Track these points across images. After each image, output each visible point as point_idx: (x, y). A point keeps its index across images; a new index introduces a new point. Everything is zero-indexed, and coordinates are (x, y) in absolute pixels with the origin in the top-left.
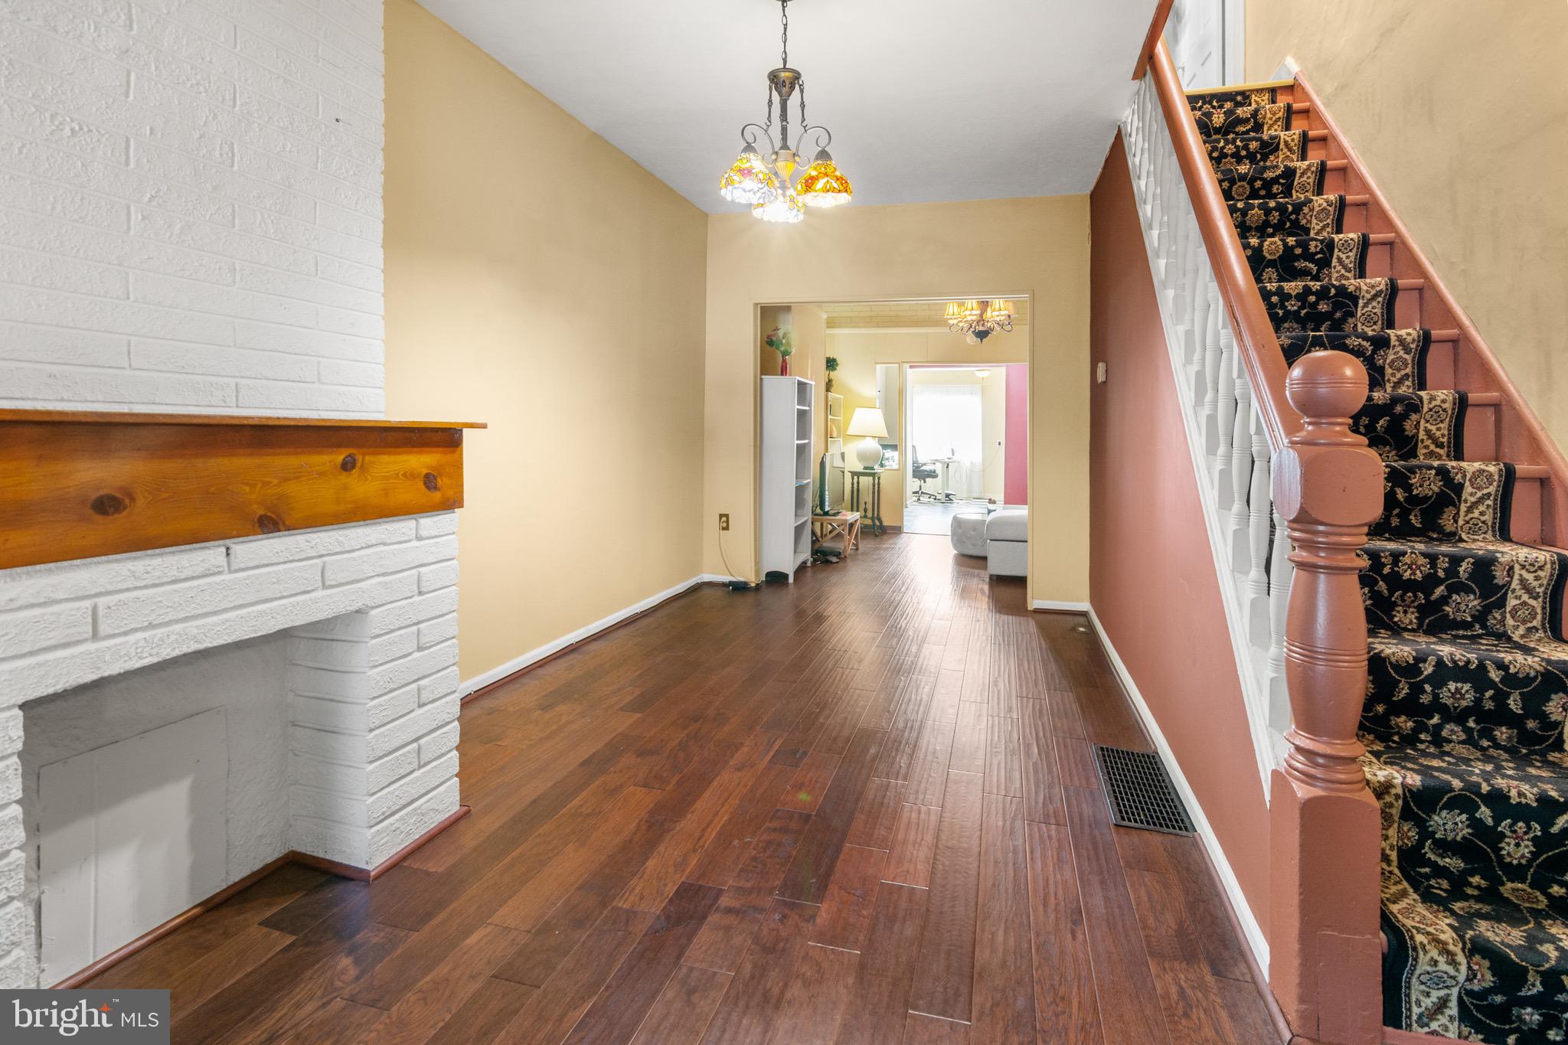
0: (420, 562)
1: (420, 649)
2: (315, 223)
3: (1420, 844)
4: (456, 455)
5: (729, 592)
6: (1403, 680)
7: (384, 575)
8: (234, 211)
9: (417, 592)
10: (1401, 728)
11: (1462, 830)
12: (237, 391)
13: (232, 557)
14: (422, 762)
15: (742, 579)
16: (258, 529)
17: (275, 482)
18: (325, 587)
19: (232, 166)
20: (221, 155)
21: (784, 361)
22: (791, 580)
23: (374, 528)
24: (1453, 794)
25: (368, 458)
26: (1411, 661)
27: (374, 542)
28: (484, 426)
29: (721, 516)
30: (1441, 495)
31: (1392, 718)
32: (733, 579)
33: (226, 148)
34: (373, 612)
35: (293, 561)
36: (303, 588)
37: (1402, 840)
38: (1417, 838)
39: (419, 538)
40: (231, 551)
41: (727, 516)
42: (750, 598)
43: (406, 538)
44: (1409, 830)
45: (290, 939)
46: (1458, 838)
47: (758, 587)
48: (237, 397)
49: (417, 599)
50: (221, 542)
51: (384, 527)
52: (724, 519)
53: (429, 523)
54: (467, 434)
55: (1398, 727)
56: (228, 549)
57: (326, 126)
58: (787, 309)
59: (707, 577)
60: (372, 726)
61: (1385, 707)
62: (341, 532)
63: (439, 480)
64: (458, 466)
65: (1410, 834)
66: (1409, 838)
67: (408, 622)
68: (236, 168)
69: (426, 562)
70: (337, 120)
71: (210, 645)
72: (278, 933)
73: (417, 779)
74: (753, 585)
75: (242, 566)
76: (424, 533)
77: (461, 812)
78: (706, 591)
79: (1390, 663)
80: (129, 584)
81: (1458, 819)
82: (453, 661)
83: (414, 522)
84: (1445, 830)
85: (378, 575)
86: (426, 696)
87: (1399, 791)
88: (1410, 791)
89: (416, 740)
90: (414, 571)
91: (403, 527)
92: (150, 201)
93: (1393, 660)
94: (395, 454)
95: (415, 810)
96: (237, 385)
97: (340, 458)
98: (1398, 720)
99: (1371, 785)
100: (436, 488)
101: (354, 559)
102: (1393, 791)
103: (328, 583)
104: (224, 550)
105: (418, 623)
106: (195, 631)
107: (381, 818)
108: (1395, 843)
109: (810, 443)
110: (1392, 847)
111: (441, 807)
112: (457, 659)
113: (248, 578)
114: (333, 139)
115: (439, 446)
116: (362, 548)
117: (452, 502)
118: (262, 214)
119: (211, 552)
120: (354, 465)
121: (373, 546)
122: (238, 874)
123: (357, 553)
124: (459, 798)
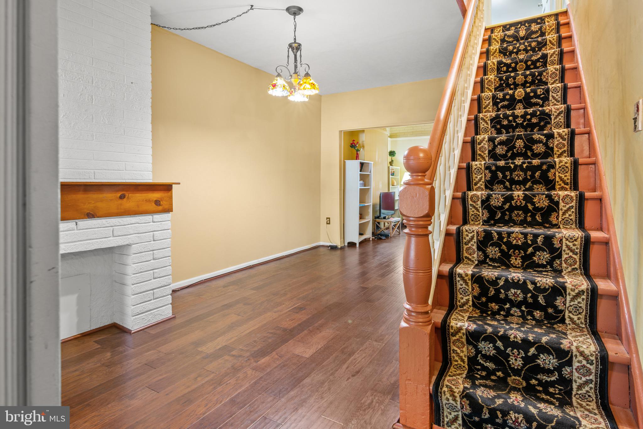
0: (154, 230)
1: (154, 259)
2: (124, 118)
3: (476, 356)
4: (169, 194)
5: (329, 249)
6: (491, 287)
7: (138, 233)
8: (93, 117)
9: (152, 240)
10: (493, 308)
11: (492, 351)
12: (94, 173)
13: (78, 225)
14: (155, 298)
15: (335, 245)
16: (86, 217)
17: (93, 202)
18: (113, 236)
19: (92, 102)
20: (88, 100)
21: (357, 154)
22: (358, 246)
23: (134, 218)
24: (486, 335)
25: (130, 195)
26: (494, 279)
27: (134, 223)
28: (179, 184)
29: (327, 218)
30: (549, 206)
31: (489, 304)
32: (331, 244)
33: (90, 98)
34: (133, 246)
35: (101, 227)
36: (104, 236)
37: (469, 353)
38: (475, 353)
39: (154, 222)
40: (77, 224)
41: (329, 218)
42: (338, 252)
43: (148, 222)
44: (471, 349)
45: (98, 346)
46: (491, 354)
47: (342, 248)
48: (94, 176)
49: (152, 242)
50: (74, 221)
51: (140, 217)
52: (328, 220)
53: (157, 217)
54: (174, 186)
55: (492, 308)
56: (76, 223)
57: (127, 85)
58: (363, 131)
59: (322, 243)
60: (133, 283)
61: (486, 299)
62: (120, 219)
63: (161, 202)
64: (171, 198)
65: (472, 351)
66: (472, 353)
67: (148, 250)
68: (94, 103)
69: (156, 230)
70: (132, 83)
73: (152, 303)
74: (339, 247)
75: (81, 228)
76: (155, 220)
77: (172, 317)
78: (322, 249)
79: (485, 279)
81: (489, 346)
82: (169, 265)
83: (151, 216)
84: (485, 350)
85: (136, 234)
86: (156, 275)
87: (464, 331)
88: (469, 332)
89: (153, 290)
90: (151, 233)
91: (149, 218)
93: (487, 278)
94: (141, 193)
95: (152, 313)
96: (94, 172)
97: (119, 195)
98: (492, 305)
99: (453, 328)
100: (160, 205)
101: (125, 228)
102: (462, 331)
103: (115, 235)
104: (75, 223)
105: (153, 250)
106: (64, 247)
107: (137, 314)
108: (466, 354)
109: (371, 188)
110: (465, 356)
111: (163, 314)
112: (171, 264)
113: (84, 232)
114: (130, 89)
115: (161, 191)
116: (129, 224)
117: (169, 210)
118: (103, 117)
119: (70, 223)
120: (124, 197)
121: (133, 224)
122: (94, 327)
123: (127, 226)
124: (171, 312)
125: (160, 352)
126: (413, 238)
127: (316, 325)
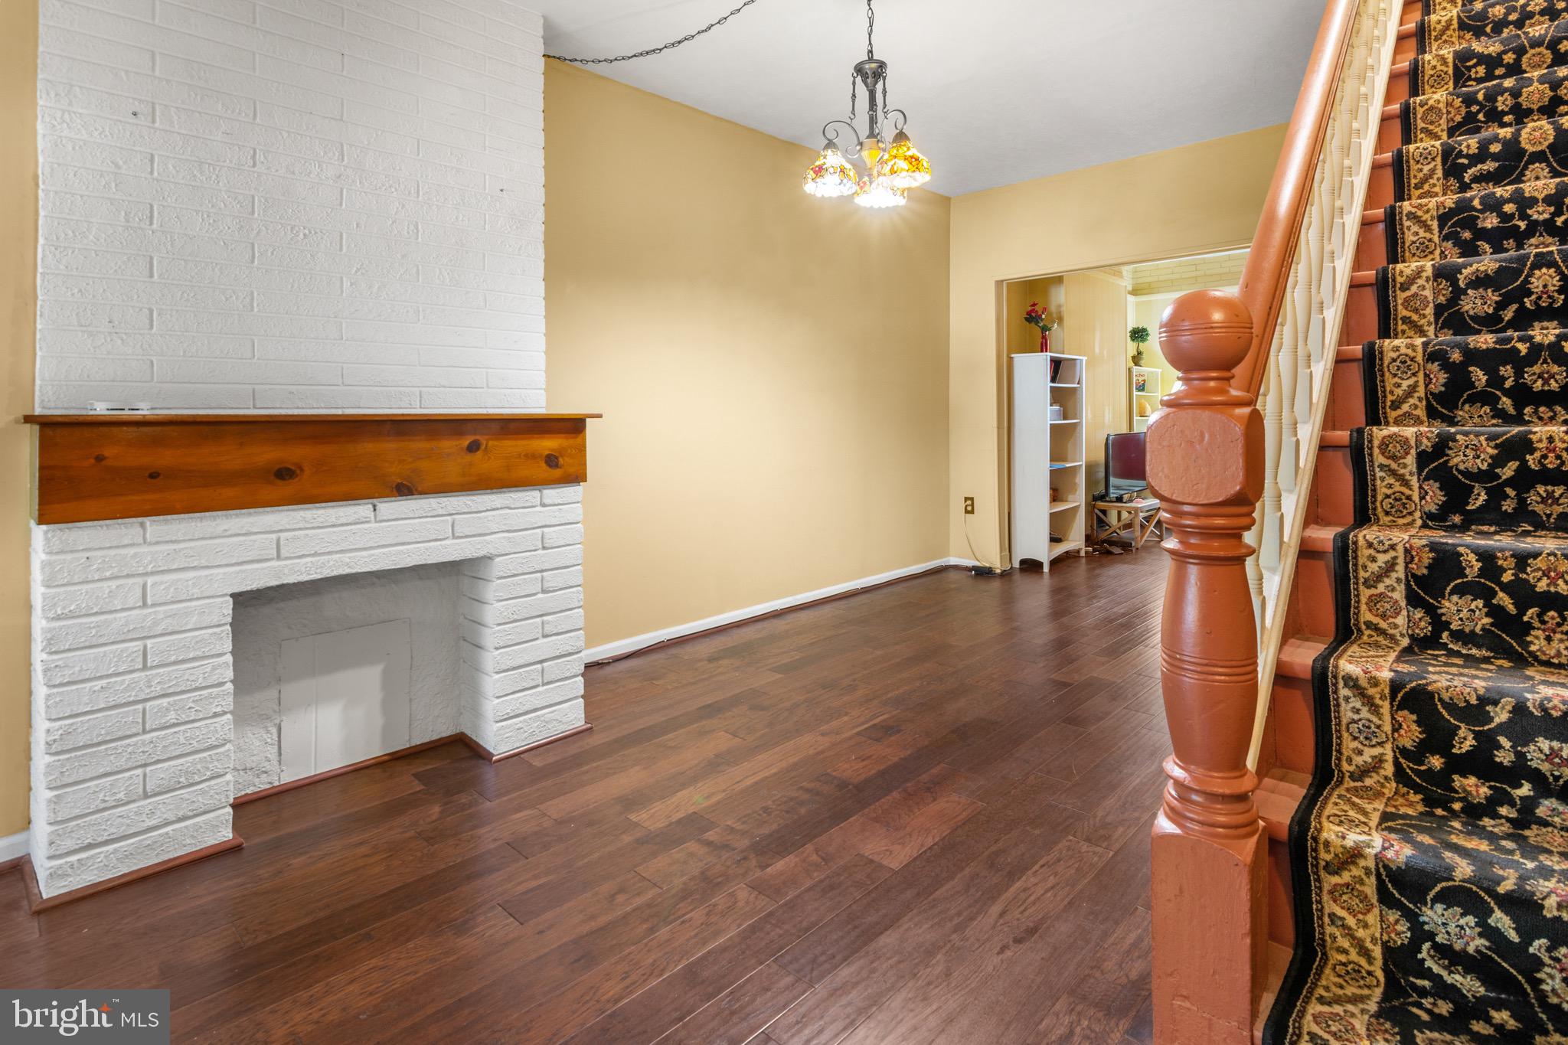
0: (544, 524)
1: (544, 591)
2: (484, 270)
3: (1415, 946)
4: (579, 440)
5: (971, 576)
6: (1462, 725)
7: (508, 531)
8: (418, 270)
9: (540, 546)
10: (1469, 793)
11: (1473, 939)
12: (421, 397)
13: (377, 511)
14: (545, 681)
15: (987, 565)
16: (395, 492)
17: (410, 460)
18: (454, 537)
19: (417, 239)
20: (408, 233)
21: (1044, 337)
22: (1046, 569)
23: (498, 496)
24: (1451, 883)
25: (491, 443)
26: (1474, 701)
27: (499, 506)
28: (600, 416)
29: (966, 499)
31: (1456, 777)
32: (977, 564)
33: (412, 227)
34: (498, 559)
35: (427, 517)
36: (434, 537)
37: (1388, 933)
38: (1409, 934)
39: (543, 505)
40: (377, 508)
41: (972, 499)
42: (995, 585)
43: (531, 505)
44: (1397, 922)
45: (422, 787)
46: (1471, 949)
47: (1005, 575)
48: (420, 401)
49: (540, 552)
50: (370, 501)
51: (512, 495)
52: (969, 502)
53: (551, 494)
54: (590, 423)
55: (1465, 790)
56: (374, 506)
57: (492, 197)
58: (1059, 279)
59: (953, 561)
60: (498, 646)
61: (1443, 760)
62: (468, 498)
63: (561, 460)
64: (582, 449)
65: (1399, 928)
66: (1398, 934)
67: (531, 570)
68: (420, 239)
69: (548, 523)
70: (502, 191)
71: (360, 571)
72: (417, 782)
73: (541, 693)
74: (998, 571)
75: (385, 518)
76: (547, 501)
77: (584, 727)
78: (953, 575)
79: (1440, 700)
80: (301, 525)
81: (1462, 922)
82: (577, 605)
83: (538, 492)
84: (1448, 933)
85: (503, 531)
86: (548, 629)
87: (1371, 864)
88: (1386, 867)
89: (541, 662)
90: (538, 531)
91: (532, 496)
92: (356, 272)
93: (1446, 696)
94: (516, 439)
95: (538, 717)
96: (420, 392)
97: (466, 443)
98: (1466, 782)
99: (1332, 849)
100: (557, 466)
101: (479, 518)
102: (1362, 863)
103: (457, 535)
104: (371, 506)
105: (542, 571)
106: (348, 560)
107: (506, 716)
108: (1378, 935)
109: (1080, 423)
110: (1374, 940)
111: (564, 720)
112: (582, 603)
113: (389, 526)
114: (498, 205)
115: (561, 433)
116: (487, 510)
117: (577, 477)
118: (440, 269)
119: (361, 507)
120: (478, 449)
121: (498, 509)
122: (419, 740)
123: (483, 514)
124: (583, 716)
125: (544, 815)
126: (1192, 566)
127: (925, 777)
